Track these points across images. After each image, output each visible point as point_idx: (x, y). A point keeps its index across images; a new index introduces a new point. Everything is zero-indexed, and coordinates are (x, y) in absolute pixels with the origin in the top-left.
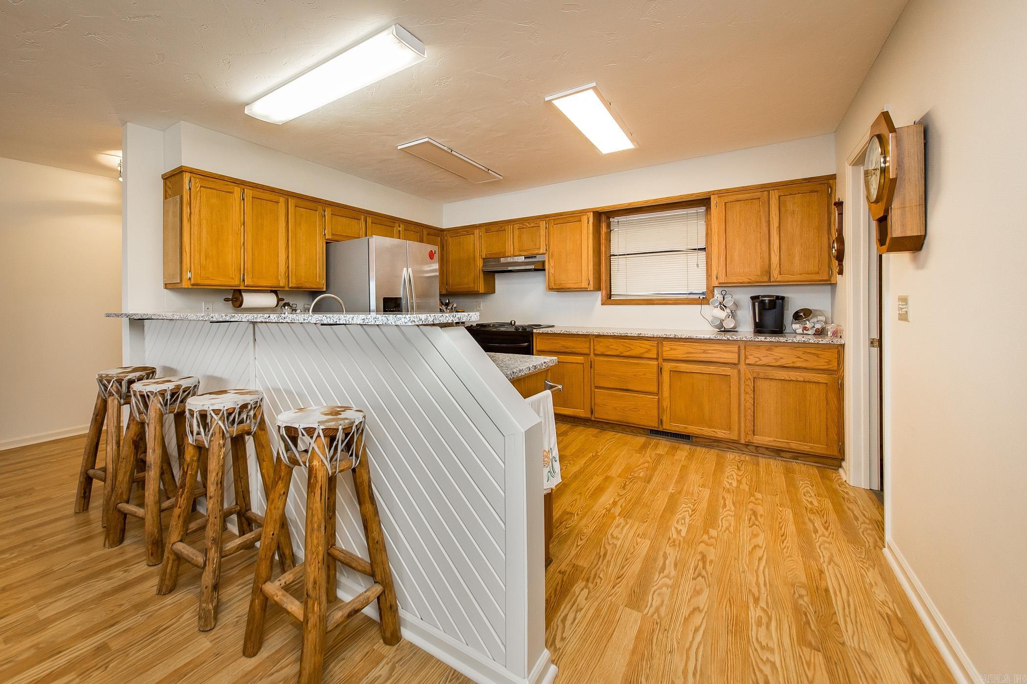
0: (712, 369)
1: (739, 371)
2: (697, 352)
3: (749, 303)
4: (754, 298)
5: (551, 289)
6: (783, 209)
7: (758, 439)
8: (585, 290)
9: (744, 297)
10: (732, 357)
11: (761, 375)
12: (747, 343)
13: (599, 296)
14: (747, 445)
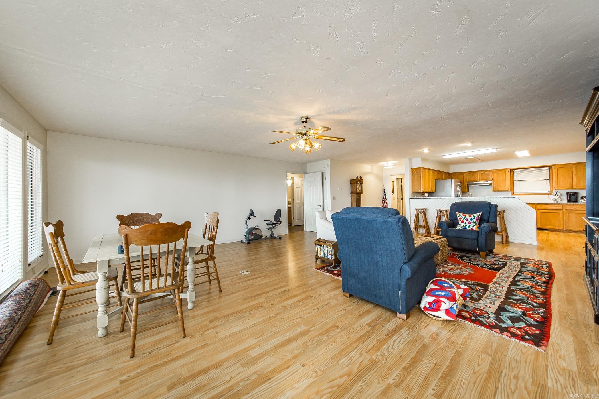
0: (554, 211)
1: (563, 212)
2: (549, 207)
3: (566, 194)
4: (567, 193)
5: (494, 191)
6: (577, 170)
7: (569, 228)
8: (507, 191)
9: (564, 192)
10: (561, 208)
11: (570, 212)
12: (565, 205)
13: (510, 193)
14: (566, 231)
